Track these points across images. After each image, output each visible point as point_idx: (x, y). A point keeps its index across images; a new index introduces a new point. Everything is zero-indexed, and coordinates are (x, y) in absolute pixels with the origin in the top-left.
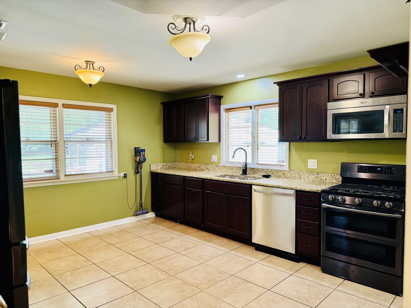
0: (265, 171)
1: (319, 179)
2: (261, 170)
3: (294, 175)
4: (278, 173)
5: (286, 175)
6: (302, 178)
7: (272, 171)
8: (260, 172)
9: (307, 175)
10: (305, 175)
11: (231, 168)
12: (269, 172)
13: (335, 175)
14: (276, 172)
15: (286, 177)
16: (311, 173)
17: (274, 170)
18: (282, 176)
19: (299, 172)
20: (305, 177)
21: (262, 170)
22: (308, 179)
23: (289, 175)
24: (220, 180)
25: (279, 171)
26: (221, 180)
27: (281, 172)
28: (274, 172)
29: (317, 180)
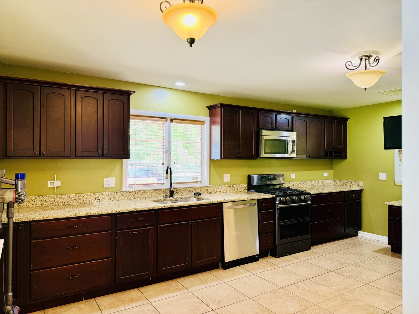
0: (188, 189)
1: (233, 190)
2: (184, 190)
3: (215, 190)
4: (201, 190)
5: (209, 190)
6: (221, 191)
7: (196, 189)
8: (183, 192)
9: (225, 188)
10: (224, 188)
11: (144, 192)
12: (193, 190)
13: (244, 185)
14: (200, 189)
15: (209, 192)
16: (228, 186)
17: (198, 188)
18: (205, 192)
19: (219, 186)
20: (224, 190)
21: (186, 189)
22: (226, 191)
23: (211, 190)
24: (186, 205)
25: (203, 188)
26: (188, 205)
27: (205, 189)
28: (198, 189)
29: (232, 191)
